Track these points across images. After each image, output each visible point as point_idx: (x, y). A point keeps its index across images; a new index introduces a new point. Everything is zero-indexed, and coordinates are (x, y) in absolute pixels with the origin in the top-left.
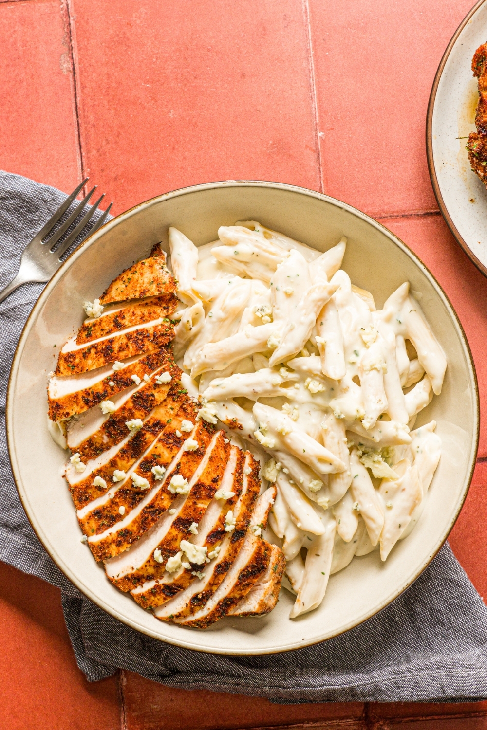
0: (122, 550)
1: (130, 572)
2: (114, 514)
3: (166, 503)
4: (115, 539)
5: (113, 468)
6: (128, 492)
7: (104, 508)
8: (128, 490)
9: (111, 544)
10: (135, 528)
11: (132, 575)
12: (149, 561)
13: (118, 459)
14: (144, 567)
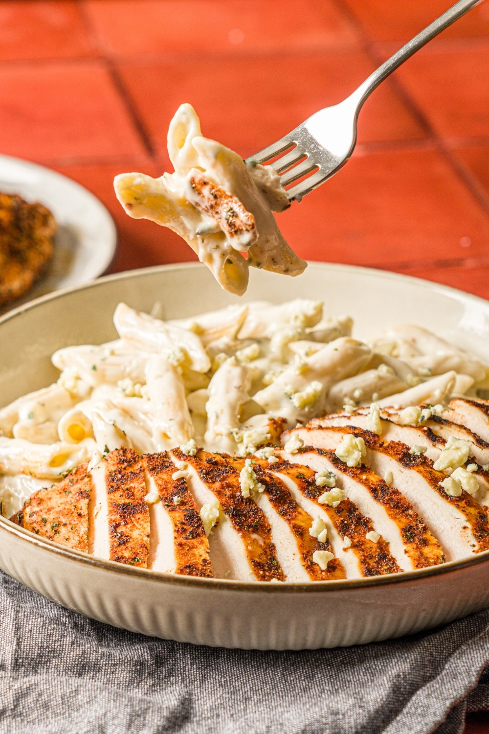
0: (434, 540)
1: (469, 532)
2: (375, 551)
3: (373, 479)
4: (415, 546)
5: (306, 535)
6: (346, 522)
7: (364, 562)
8: (343, 521)
9: (422, 554)
10: (404, 520)
11: (474, 529)
12: (458, 506)
13: (293, 522)
14: (466, 513)
